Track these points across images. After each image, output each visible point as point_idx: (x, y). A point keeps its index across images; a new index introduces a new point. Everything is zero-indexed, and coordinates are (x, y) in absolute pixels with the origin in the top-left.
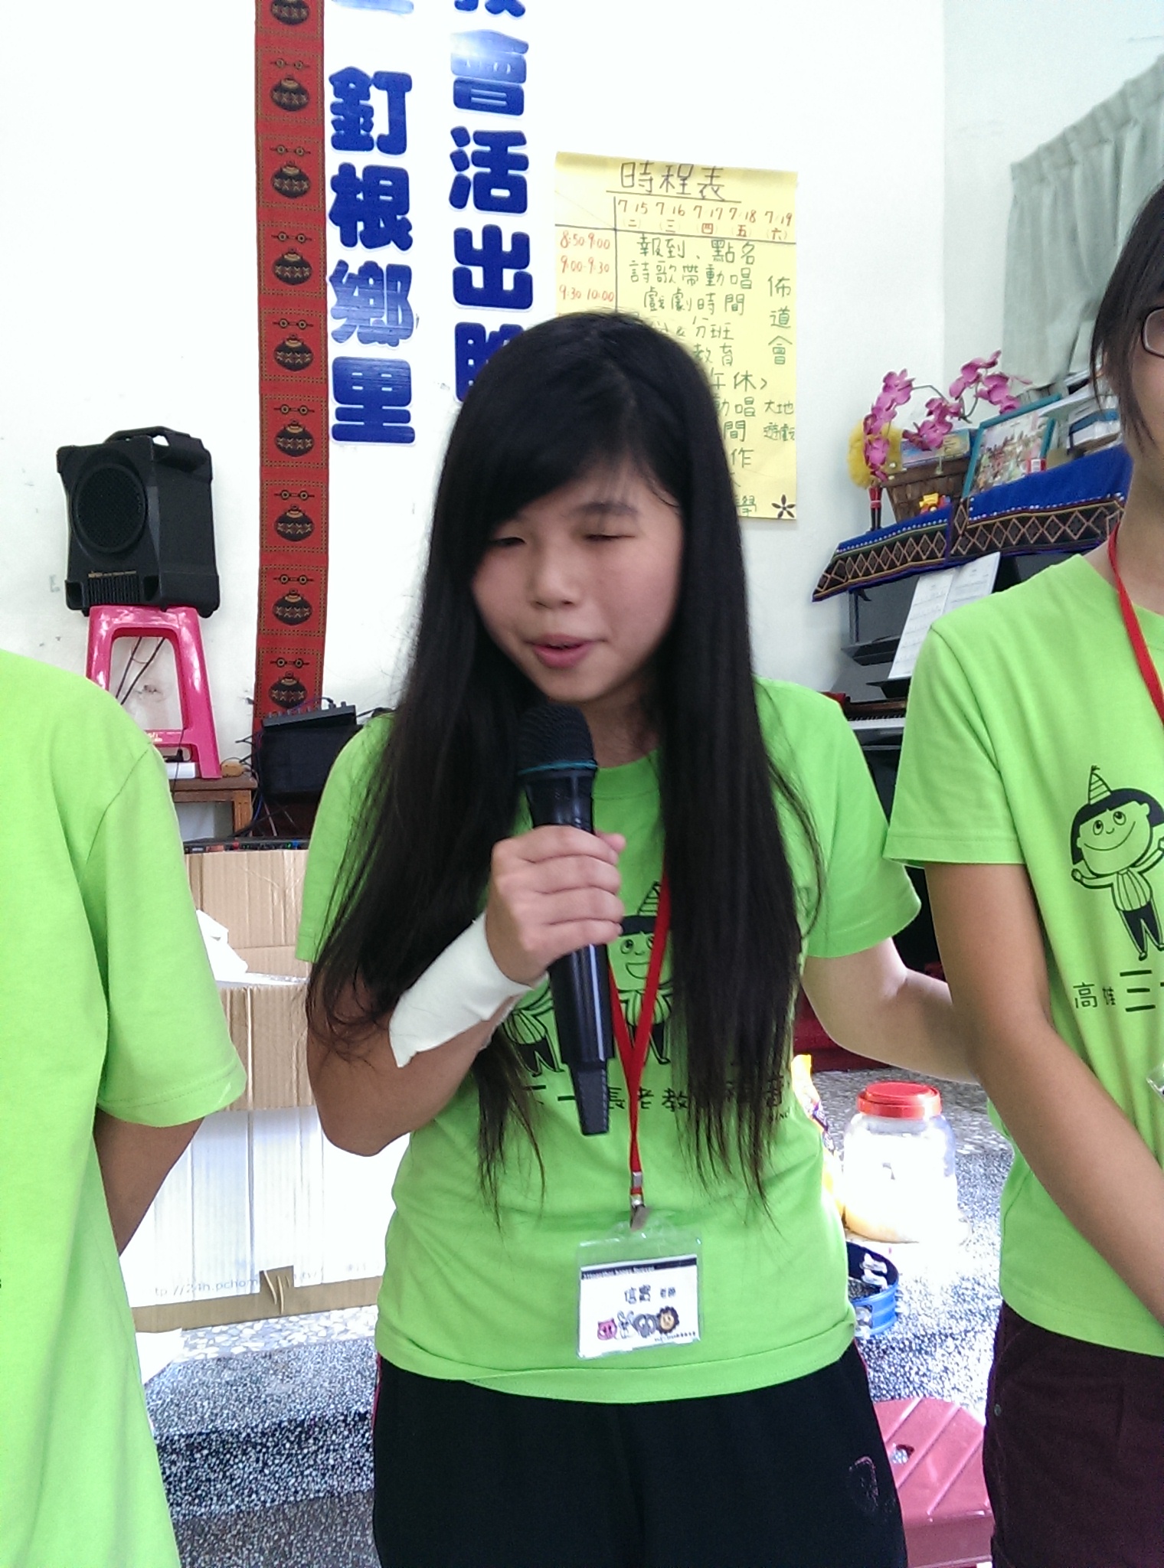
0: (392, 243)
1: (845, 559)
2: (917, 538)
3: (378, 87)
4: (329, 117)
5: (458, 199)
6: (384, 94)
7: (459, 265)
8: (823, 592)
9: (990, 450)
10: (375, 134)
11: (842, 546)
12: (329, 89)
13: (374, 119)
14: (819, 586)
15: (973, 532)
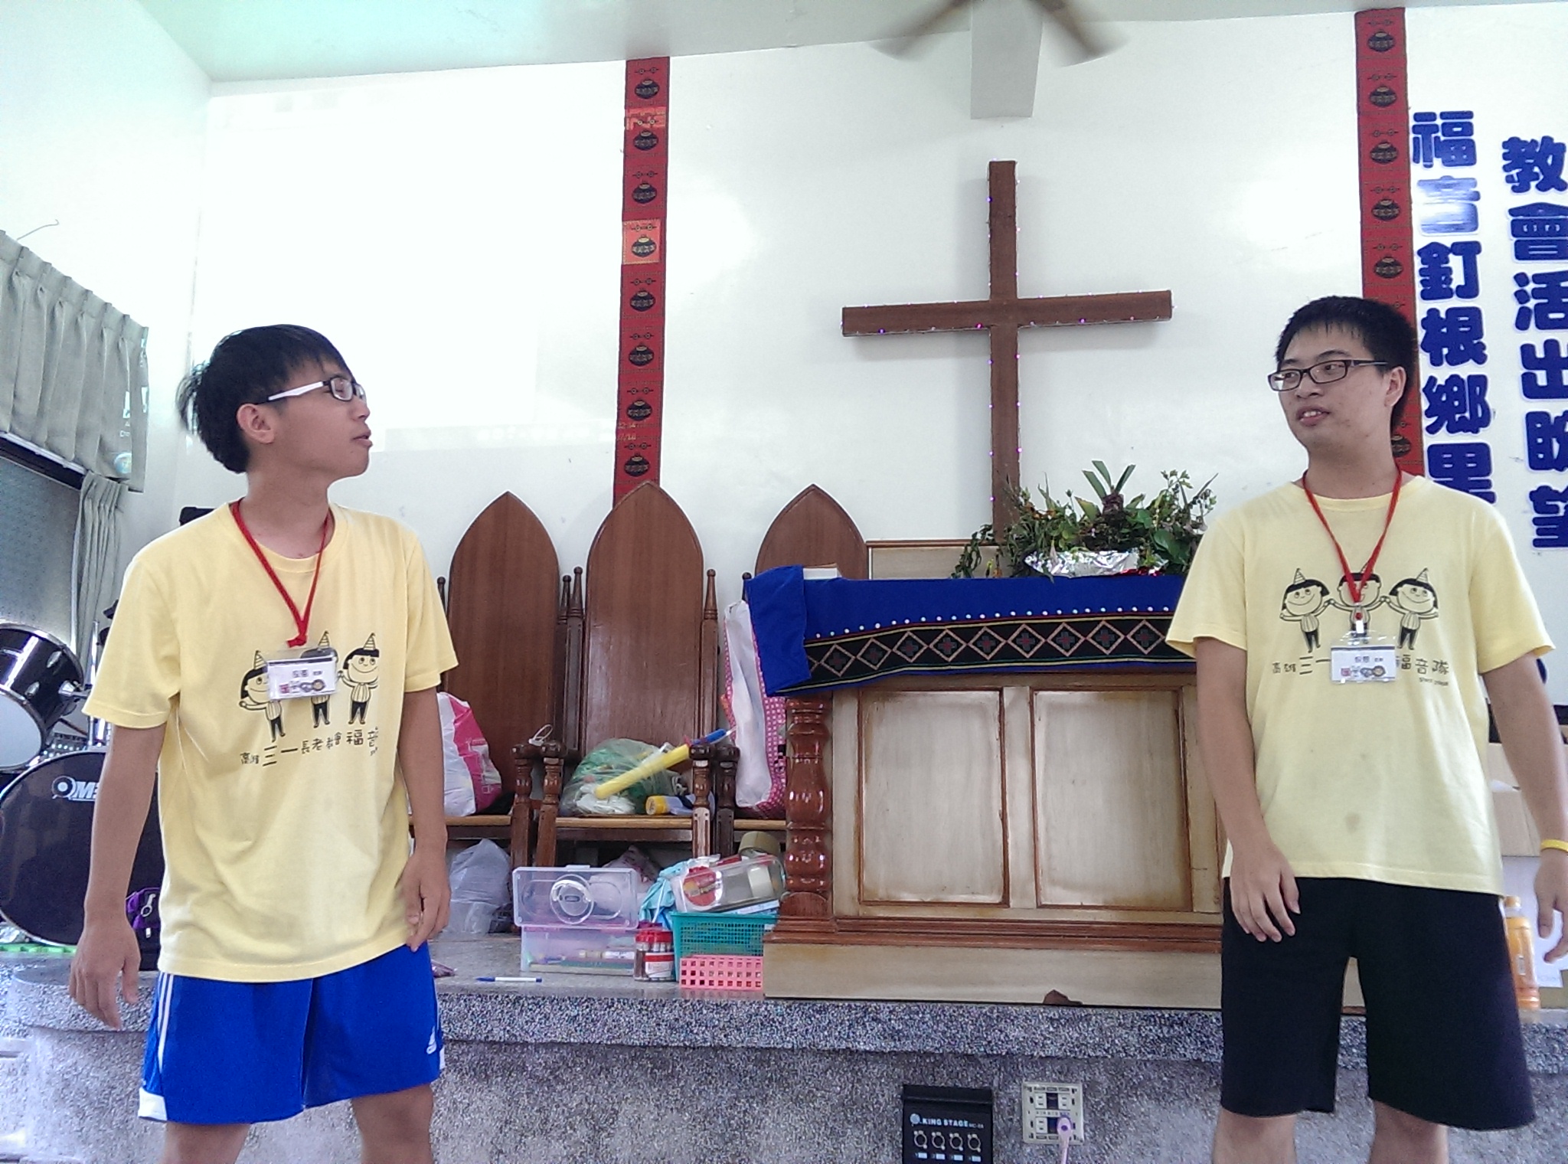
0: (1471, 361)
3: (1455, 254)
4: (1418, 279)
5: (1522, 323)
6: (1460, 258)
7: (1525, 371)
10: (1453, 286)
12: (1417, 260)
13: (1453, 276)
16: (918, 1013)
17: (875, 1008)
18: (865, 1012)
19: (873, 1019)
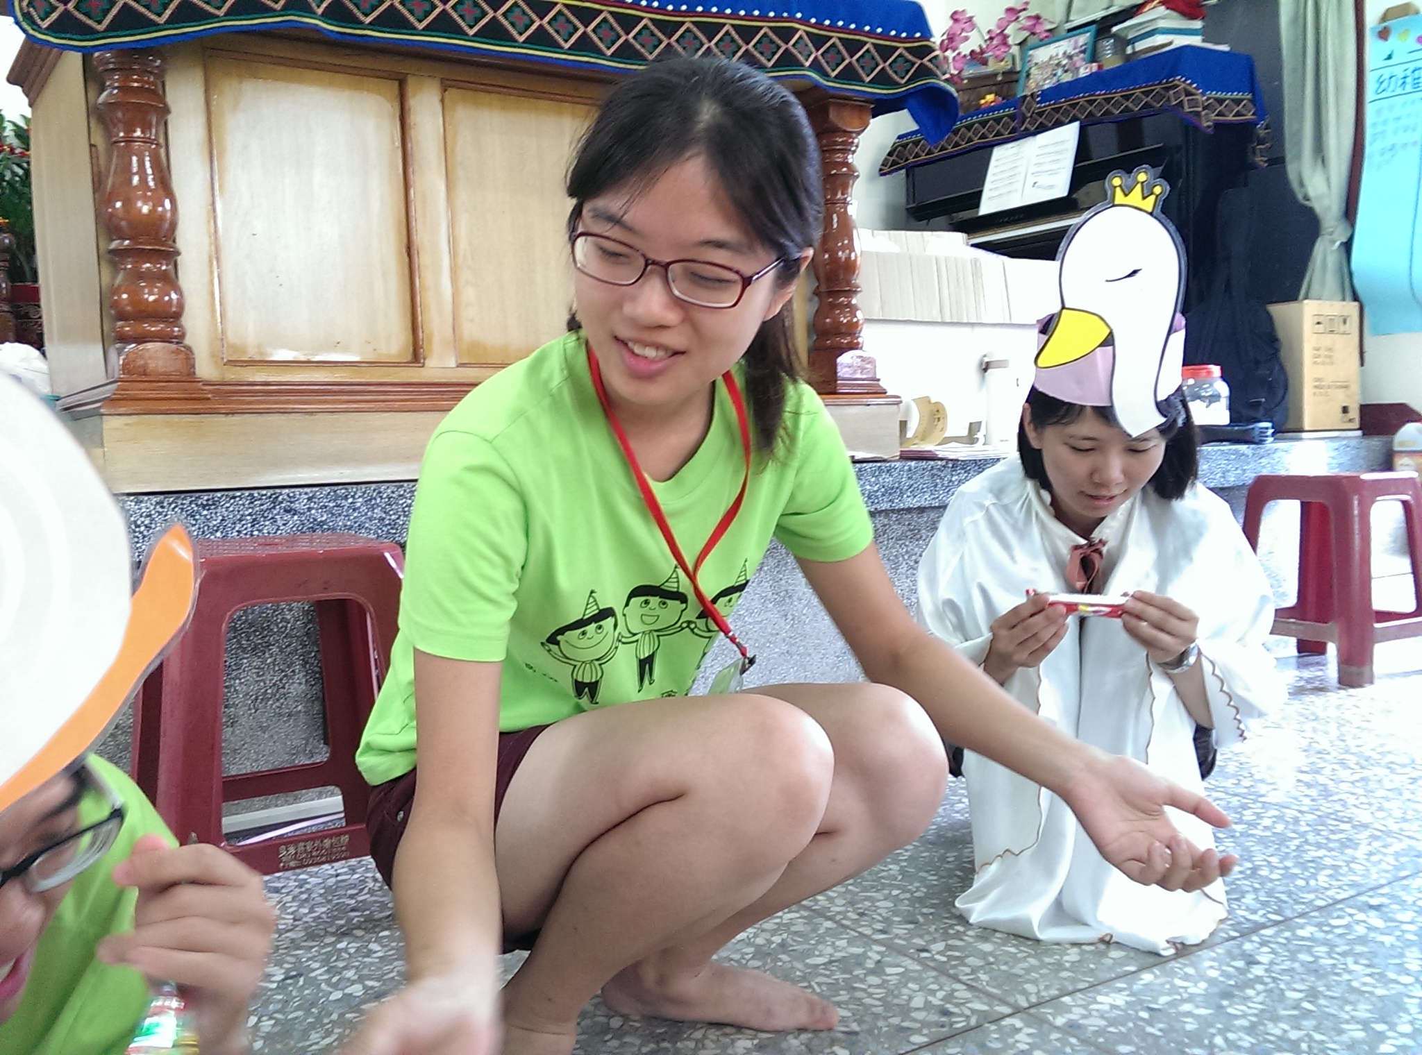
1: (905, 146)
2: (983, 124)
8: (886, 170)
9: (1036, 64)
11: (899, 137)
14: (883, 165)
15: (1040, 114)
16: (346, 498)
17: (288, 495)
18: (273, 502)
19: (286, 511)
